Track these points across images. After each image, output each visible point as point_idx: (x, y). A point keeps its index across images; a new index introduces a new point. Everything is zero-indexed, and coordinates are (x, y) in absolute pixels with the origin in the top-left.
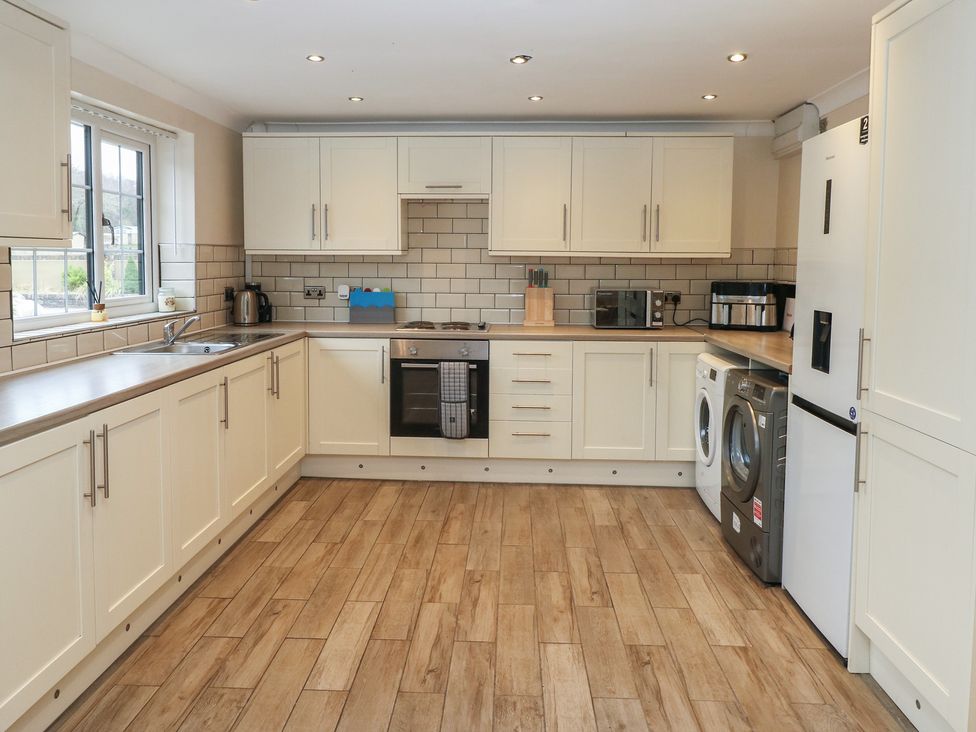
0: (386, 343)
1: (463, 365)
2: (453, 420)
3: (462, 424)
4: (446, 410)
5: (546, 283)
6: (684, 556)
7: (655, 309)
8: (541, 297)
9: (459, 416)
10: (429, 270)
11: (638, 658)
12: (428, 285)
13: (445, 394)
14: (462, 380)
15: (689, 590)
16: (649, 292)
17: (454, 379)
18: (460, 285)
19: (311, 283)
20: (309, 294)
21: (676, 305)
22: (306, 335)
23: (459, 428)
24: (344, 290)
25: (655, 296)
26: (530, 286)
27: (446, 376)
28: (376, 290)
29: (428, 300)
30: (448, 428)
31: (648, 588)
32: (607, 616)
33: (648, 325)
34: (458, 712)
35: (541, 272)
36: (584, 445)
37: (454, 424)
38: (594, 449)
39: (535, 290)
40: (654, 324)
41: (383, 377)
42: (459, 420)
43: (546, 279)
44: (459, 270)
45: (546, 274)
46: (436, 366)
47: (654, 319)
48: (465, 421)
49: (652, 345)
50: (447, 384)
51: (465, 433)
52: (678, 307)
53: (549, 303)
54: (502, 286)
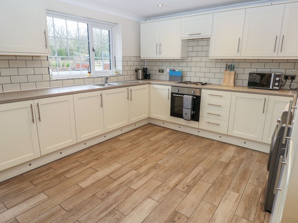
0: (170, 87)
1: (191, 97)
2: (186, 114)
3: (189, 116)
4: (185, 111)
5: (233, 69)
6: (240, 183)
7: (275, 81)
8: (230, 74)
9: (188, 113)
10: (193, 64)
11: (173, 218)
12: (193, 69)
13: (185, 106)
14: (190, 102)
15: (226, 199)
16: (273, 74)
17: (188, 101)
18: (203, 70)
19: (161, 68)
20: (160, 71)
21: (292, 80)
22: (150, 83)
23: (188, 117)
24: (168, 70)
25: (276, 76)
26: (226, 70)
27: (185, 100)
28: (177, 70)
29: (193, 74)
30: (185, 116)
31: (210, 191)
32: (181, 196)
33: (271, 88)
34: (98, 209)
35: (231, 65)
36: (232, 131)
37: (186, 115)
38: (236, 133)
39: (228, 72)
40: (274, 88)
41: (168, 98)
42: (188, 115)
43: (234, 68)
44: (203, 64)
45: (234, 66)
46: (183, 96)
47: (274, 85)
48: (190, 115)
49: (267, 96)
50: (185, 102)
51: (190, 119)
52: (294, 81)
53: (233, 77)
54: (217, 70)
